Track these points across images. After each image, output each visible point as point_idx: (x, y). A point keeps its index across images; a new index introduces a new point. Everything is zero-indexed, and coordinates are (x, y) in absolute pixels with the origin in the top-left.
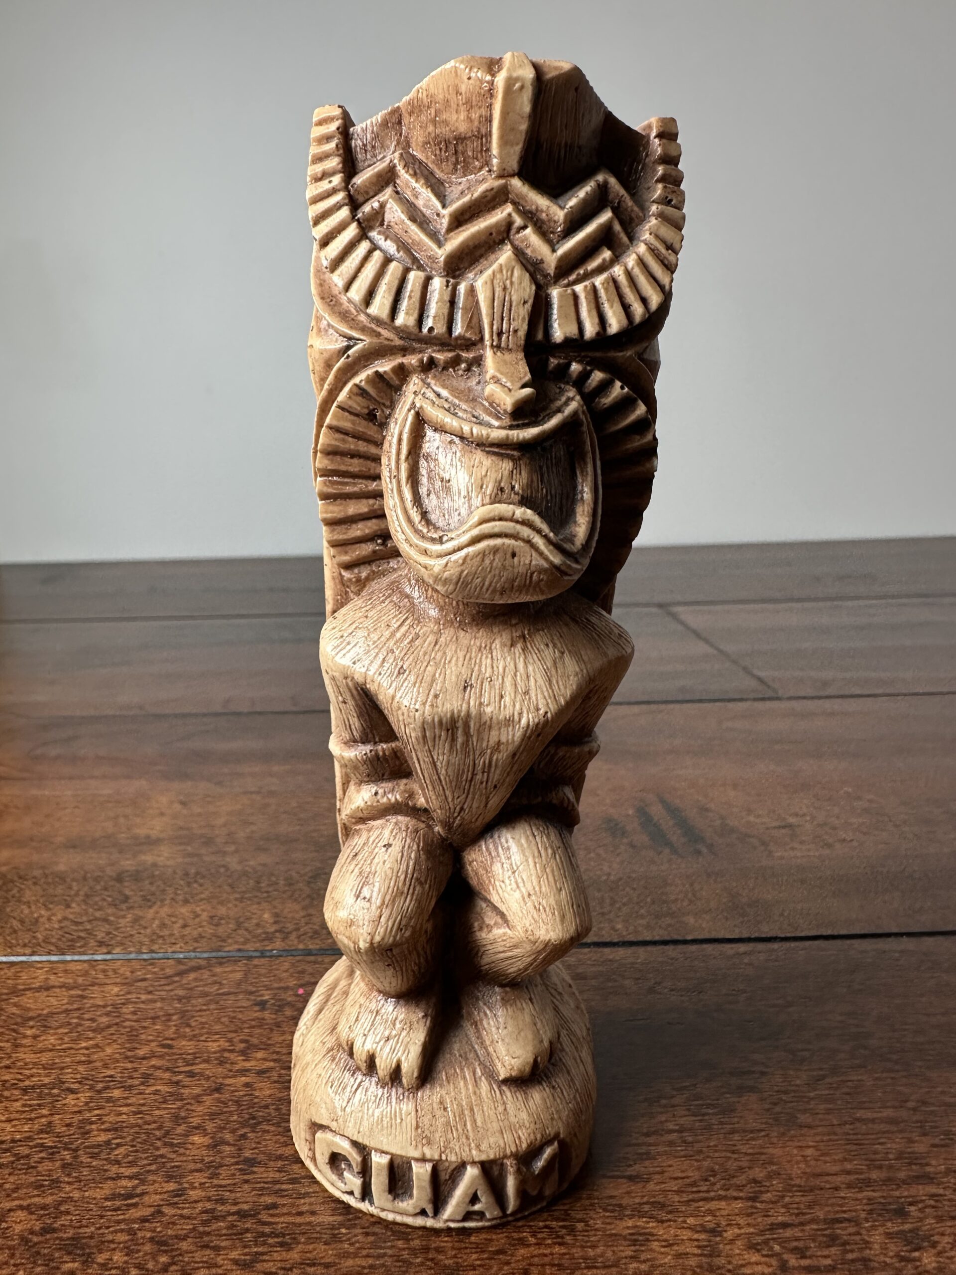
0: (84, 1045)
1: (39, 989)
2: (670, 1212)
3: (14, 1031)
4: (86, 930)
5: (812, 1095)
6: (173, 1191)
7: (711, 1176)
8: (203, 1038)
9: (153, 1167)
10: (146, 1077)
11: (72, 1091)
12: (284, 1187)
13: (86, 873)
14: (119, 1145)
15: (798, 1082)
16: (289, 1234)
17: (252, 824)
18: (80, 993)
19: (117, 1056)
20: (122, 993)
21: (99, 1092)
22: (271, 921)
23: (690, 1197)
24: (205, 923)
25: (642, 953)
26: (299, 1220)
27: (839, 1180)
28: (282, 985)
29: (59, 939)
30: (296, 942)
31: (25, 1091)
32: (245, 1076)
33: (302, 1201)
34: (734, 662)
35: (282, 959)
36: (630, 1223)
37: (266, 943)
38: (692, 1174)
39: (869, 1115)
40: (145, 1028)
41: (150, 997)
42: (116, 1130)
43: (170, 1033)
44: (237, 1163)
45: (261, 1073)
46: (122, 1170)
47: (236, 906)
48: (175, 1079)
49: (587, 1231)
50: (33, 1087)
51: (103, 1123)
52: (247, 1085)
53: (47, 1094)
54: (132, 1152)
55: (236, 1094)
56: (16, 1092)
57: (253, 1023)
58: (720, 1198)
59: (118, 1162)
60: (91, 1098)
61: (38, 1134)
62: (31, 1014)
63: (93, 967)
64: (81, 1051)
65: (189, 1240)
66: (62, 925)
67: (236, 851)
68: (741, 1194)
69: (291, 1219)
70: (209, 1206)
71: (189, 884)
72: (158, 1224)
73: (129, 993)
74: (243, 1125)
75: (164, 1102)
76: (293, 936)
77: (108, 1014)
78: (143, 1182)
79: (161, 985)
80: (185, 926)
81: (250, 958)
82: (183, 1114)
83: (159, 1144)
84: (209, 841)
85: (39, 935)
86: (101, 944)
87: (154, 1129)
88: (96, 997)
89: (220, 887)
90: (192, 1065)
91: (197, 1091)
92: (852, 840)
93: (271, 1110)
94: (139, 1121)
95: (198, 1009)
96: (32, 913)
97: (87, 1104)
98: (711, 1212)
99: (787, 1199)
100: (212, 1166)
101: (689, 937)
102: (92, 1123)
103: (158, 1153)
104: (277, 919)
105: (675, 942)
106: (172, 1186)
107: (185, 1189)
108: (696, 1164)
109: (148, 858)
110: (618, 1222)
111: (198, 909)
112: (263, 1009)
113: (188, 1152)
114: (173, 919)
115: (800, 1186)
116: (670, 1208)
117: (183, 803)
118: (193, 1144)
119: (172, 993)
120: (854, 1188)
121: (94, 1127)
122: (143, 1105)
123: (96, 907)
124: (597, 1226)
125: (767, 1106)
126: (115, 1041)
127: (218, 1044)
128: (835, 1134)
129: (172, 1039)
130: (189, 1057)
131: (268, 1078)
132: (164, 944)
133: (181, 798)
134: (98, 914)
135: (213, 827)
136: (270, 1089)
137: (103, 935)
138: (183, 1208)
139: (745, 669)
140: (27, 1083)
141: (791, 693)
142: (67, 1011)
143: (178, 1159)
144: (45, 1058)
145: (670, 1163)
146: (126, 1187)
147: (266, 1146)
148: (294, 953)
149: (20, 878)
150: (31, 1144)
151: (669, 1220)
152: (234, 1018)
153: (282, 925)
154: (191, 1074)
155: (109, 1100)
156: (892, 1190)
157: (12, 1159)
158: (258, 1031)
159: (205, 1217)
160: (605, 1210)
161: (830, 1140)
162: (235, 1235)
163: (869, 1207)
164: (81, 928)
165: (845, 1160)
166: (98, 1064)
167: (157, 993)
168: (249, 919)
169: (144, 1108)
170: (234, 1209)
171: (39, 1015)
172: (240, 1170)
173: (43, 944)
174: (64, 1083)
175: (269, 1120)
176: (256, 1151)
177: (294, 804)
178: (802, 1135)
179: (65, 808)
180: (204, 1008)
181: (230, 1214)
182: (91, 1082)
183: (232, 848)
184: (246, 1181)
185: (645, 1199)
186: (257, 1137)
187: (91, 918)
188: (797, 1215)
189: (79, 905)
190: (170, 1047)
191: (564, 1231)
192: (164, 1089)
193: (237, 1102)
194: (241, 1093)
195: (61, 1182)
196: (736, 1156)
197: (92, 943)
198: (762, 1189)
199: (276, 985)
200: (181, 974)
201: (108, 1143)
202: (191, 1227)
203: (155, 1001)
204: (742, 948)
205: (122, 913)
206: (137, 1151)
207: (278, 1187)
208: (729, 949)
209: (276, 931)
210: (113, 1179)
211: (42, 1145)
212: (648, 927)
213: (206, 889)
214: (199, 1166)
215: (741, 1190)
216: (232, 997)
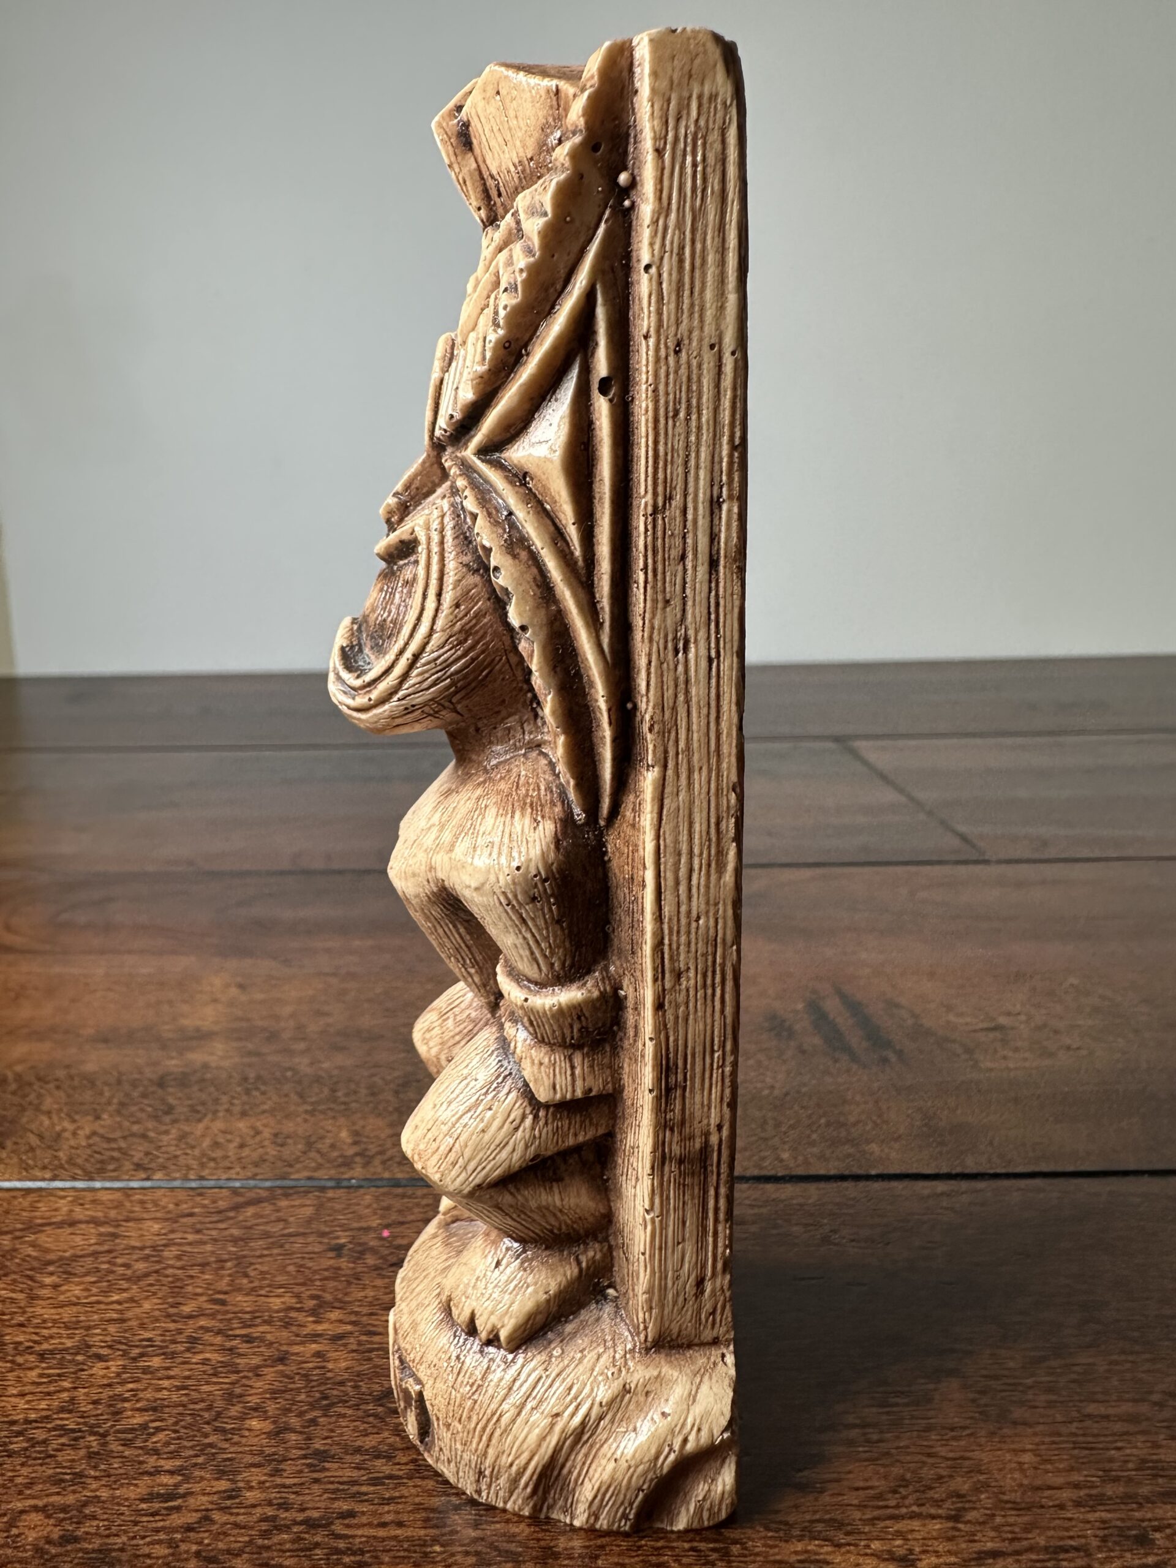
0: (116, 1298)
1: (60, 1225)
2: (848, 1534)
3: (31, 1278)
4: (119, 1149)
5: (1029, 1381)
6: (225, 1491)
7: (900, 1486)
8: (263, 1292)
9: (200, 1460)
10: (193, 1340)
11: (100, 1358)
12: (364, 1489)
13: (119, 1073)
14: (158, 1430)
15: (1011, 1364)
16: (369, 1552)
17: (327, 1014)
18: (111, 1230)
19: (157, 1313)
20: (163, 1231)
21: (134, 1359)
22: (349, 1141)
23: (876, 1513)
24: (266, 1143)
25: (813, 1191)
26: (381, 1533)
27: (1066, 1495)
28: (364, 1224)
29: (86, 1160)
30: (379, 1169)
31: (42, 1356)
32: (315, 1342)
33: (386, 1508)
34: (930, 813)
35: (362, 1191)
36: (799, 1547)
37: (342, 1170)
38: (877, 1484)
39: (1103, 1410)
40: (192, 1277)
41: (198, 1237)
42: (154, 1409)
43: (223, 1285)
44: (305, 1457)
45: (336, 1338)
46: (162, 1462)
47: (306, 1121)
48: (228, 1344)
49: (745, 1556)
50: (52, 1352)
51: (137, 1401)
52: (318, 1354)
53: (70, 1361)
54: (174, 1439)
55: (305, 1365)
56: (32, 1358)
57: (326, 1274)
58: (913, 1516)
59: (156, 1452)
60: (124, 1367)
61: (57, 1413)
62: (51, 1257)
63: (128, 1196)
64: (111, 1307)
65: (245, 1556)
66: (91, 1141)
67: (308, 1050)
68: (940, 1511)
69: (372, 1532)
70: (270, 1512)
71: (248, 1092)
72: (206, 1535)
73: (172, 1231)
74: (313, 1406)
75: (215, 1375)
76: (377, 1162)
77: (146, 1258)
78: (187, 1479)
79: (211, 1222)
80: (242, 1146)
81: (323, 1189)
82: (238, 1391)
83: (207, 1428)
84: (272, 1036)
85: (61, 1154)
86: (139, 1167)
87: (201, 1410)
88: (132, 1235)
89: (286, 1095)
90: (250, 1326)
91: (256, 1361)
92: (1078, 1048)
93: (348, 1388)
94: (184, 1398)
95: (258, 1253)
96: (53, 1125)
97: (118, 1375)
98: (899, 1534)
99: (998, 1520)
100: (274, 1460)
101: (873, 1172)
102: (126, 1400)
103: (207, 1441)
104: (357, 1139)
105: (857, 1178)
106: (223, 1485)
107: (239, 1489)
108: (882, 1470)
109: (197, 1057)
110: (782, 1544)
111: (258, 1124)
112: (339, 1256)
113: (244, 1440)
114: (229, 1137)
115: (1014, 1503)
116: (849, 1528)
117: (241, 986)
118: (249, 1430)
119: (227, 1233)
120: (1084, 1506)
121: (126, 1405)
122: (188, 1378)
123: (132, 1119)
124: (757, 1550)
125: (971, 1396)
126: (154, 1294)
127: (282, 1300)
128: (1059, 1435)
129: (226, 1293)
130: (247, 1316)
131: (345, 1345)
132: (215, 1169)
133: (239, 979)
134: (135, 1128)
135: (277, 1018)
136: (346, 1359)
137: (141, 1155)
138: (238, 1514)
139: (943, 822)
140: (45, 1346)
141: (1002, 856)
142: (95, 1254)
143: (232, 1450)
144: (67, 1314)
145: (850, 1467)
146: (166, 1485)
147: (341, 1435)
148: (379, 1183)
149: (39, 1079)
150: (49, 1426)
151: (849, 1544)
152: (301, 1266)
153: (363, 1146)
154: (248, 1339)
155: (146, 1370)
156: (1132, 1510)
157: (25, 1445)
158: (331, 1284)
159: (264, 1526)
160: (768, 1529)
161: (1054, 1443)
162: (302, 1550)
163: (1101, 1533)
164: (114, 1145)
165: (1072, 1469)
166: (134, 1323)
167: (209, 1232)
168: (322, 1138)
169: (190, 1382)
170: (300, 1517)
171: (61, 1259)
172: (309, 1465)
173: (66, 1166)
174: (89, 1347)
175: (347, 1402)
176: (329, 1441)
177: (378, 990)
178: (1016, 1435)
179: (95, 991)
180: (266, 1252)
181: (296, 1523)
182: (124, 1347)
183: (302, 1046)
184: (316, 1481)
185: (817, 1517)
186: (330, 1423)
187: (126, 1133)
188: (1012, 1540)
189: (111, 1116)
190: (223, 1303)
191: (714, 1556)
192: (215, 1357)
193: (306, 1376)
194: (310, 1365)
195: (87, 1477)
196: (930, 1460)
197: (128, 1166)
198: (967, 1505)
199: (355, 1225)
200: (236, 1208)
201: (144, 1427)
202: (247, 1539)
203: (205, 1243)
204: (941, 1186)
205: (164, 1128)
206: (179, 1438)
207: (355, 1489)
208: (922, 1187)
209: (356, 1154)
210: (150, 1474)
211: (62, 1428)
212: (822, 1157)
213: (270, 1099)
214: (257, 1459)
215: (940, 1507)
216: (300, 1240)
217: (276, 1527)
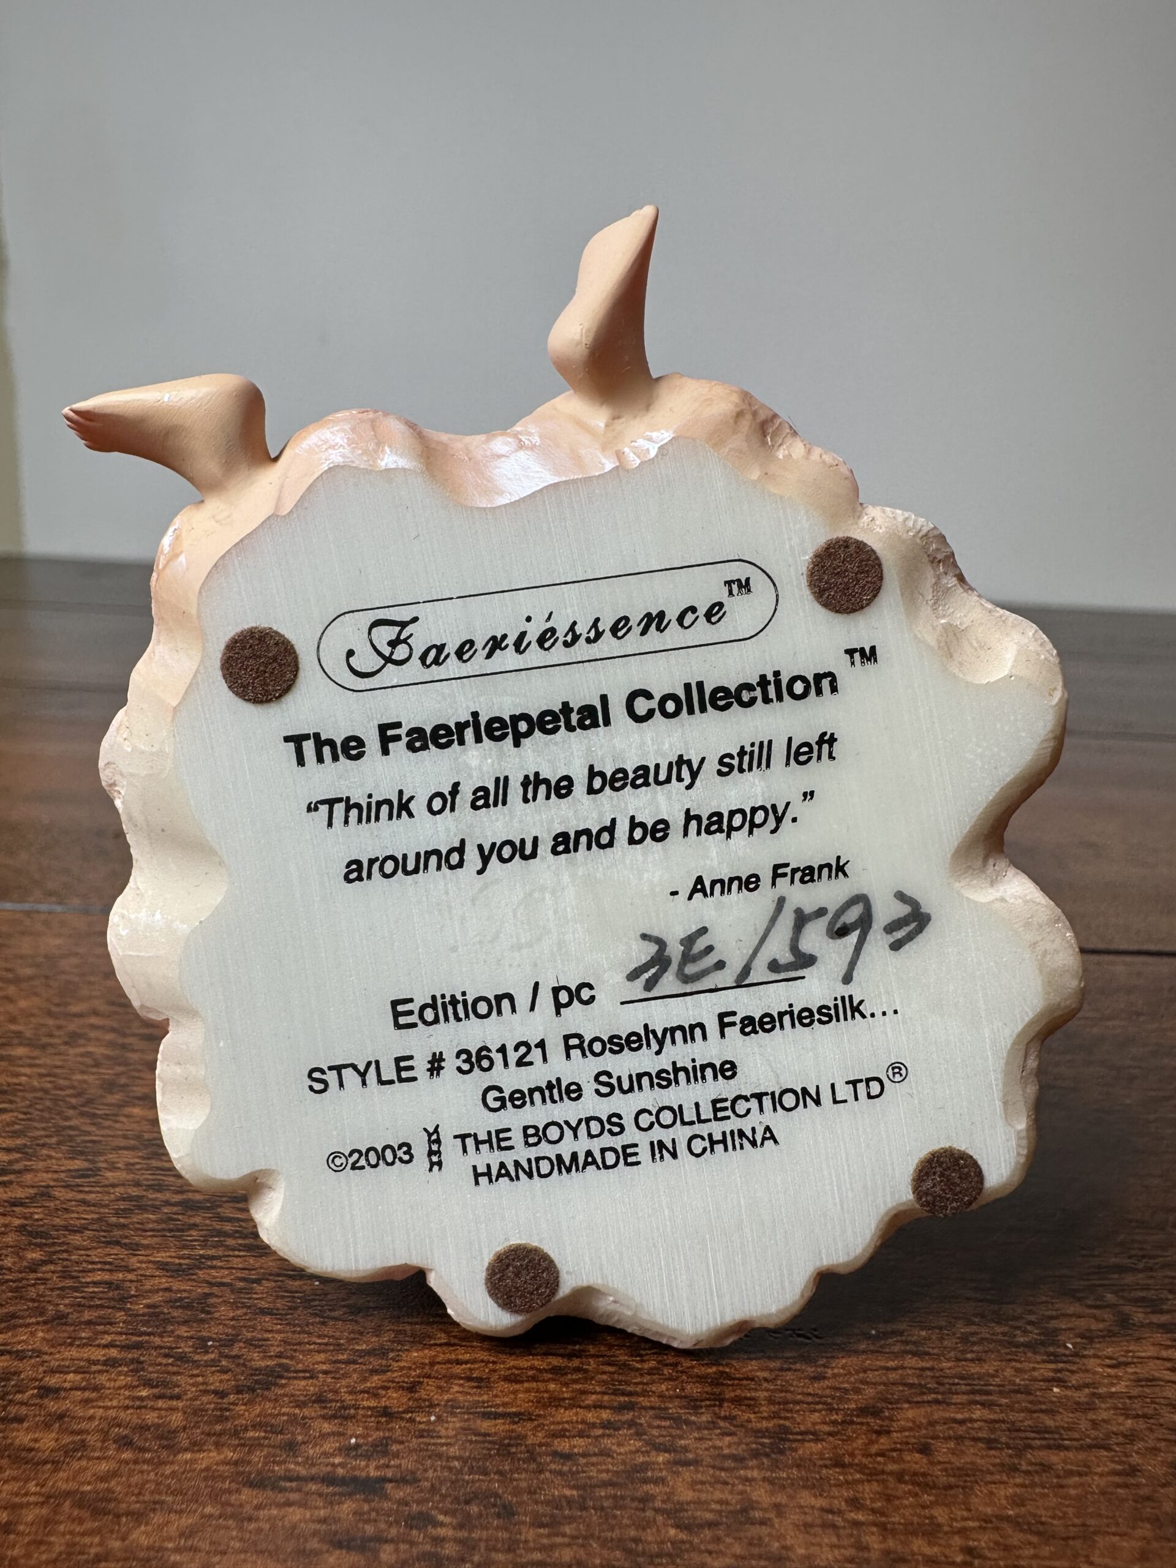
217: (139, 1207)
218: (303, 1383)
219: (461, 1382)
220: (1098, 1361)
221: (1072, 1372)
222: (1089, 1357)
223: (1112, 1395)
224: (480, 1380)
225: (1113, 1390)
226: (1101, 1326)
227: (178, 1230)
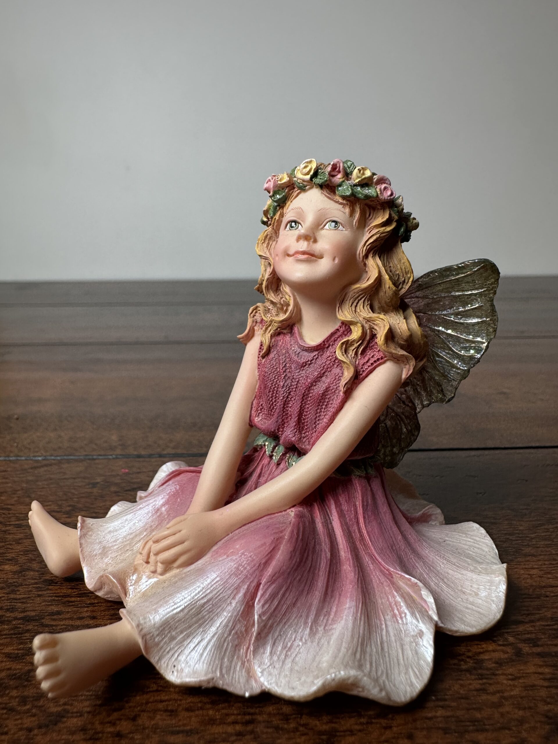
22: (117, 439)
43: (12, 501)
57: (82, 495)
79: (16, 474)
112: (94, 487)
129: (12, 505)
200: (35, 468)
218: (75, 720)
219: (162, 713)
220: (505, 677)
221: (490, 684)
222: (500, 675)
223: (511, 697)
224: (172, 711)
225: (512, 693)
226: (506, 656)
227: (19, 634)
